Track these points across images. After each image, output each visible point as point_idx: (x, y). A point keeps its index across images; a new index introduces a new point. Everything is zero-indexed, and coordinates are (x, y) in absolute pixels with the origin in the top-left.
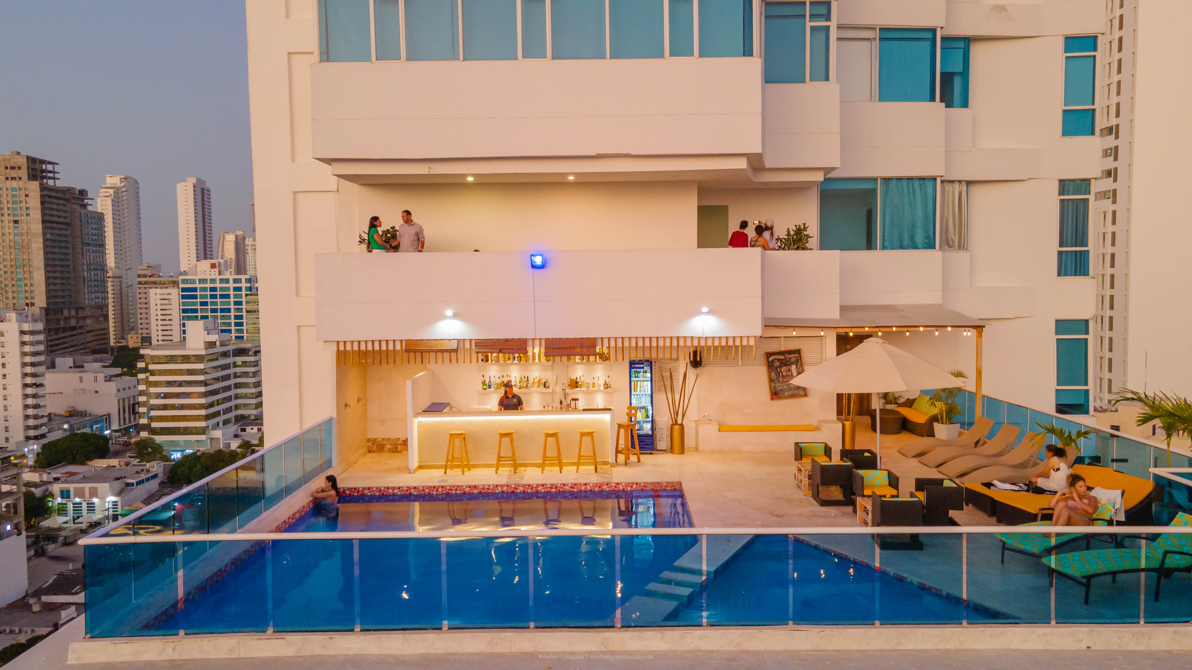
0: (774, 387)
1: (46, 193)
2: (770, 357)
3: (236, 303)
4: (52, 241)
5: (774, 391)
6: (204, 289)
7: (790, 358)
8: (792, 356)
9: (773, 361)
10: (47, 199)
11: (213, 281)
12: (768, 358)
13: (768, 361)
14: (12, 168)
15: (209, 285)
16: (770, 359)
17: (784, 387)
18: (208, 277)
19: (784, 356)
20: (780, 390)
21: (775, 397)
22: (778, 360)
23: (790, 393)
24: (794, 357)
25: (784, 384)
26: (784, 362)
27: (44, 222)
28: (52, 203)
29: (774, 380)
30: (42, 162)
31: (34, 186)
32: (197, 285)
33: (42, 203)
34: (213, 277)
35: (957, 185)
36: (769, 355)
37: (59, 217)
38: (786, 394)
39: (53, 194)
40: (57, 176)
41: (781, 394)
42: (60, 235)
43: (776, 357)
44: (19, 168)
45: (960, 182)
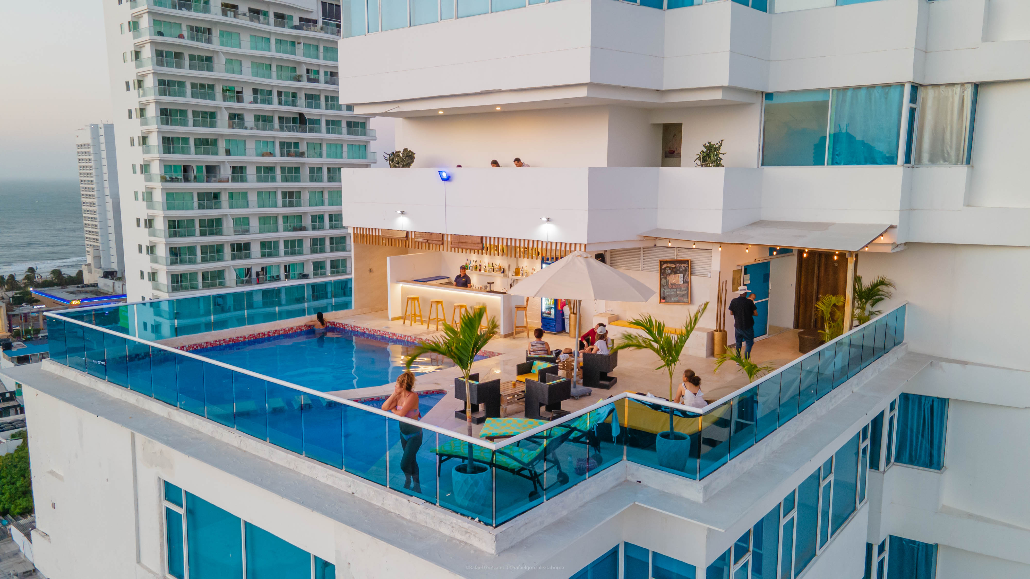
0: (664, 292)
2: (663, 264)
5: (662, 296)
7: (680, 267)
8: (682, 265)
9: (665, 269)
12: (661, 265)
13: (661, 269)
16: (663, 267)
17: (672, 293)
19: (675, 265)
20: (668, 295)
21: (662, 300)
22: (670, 268)
23: (676, 299)
24: (684, 266)
25: (672, 290)
26: (674, 270)
29: (664, 286)
35: (958, 89)
36: (662, 263)
38: (673, 299)
41: (668, 299)
43: (669, 265)
45: (962, 84)
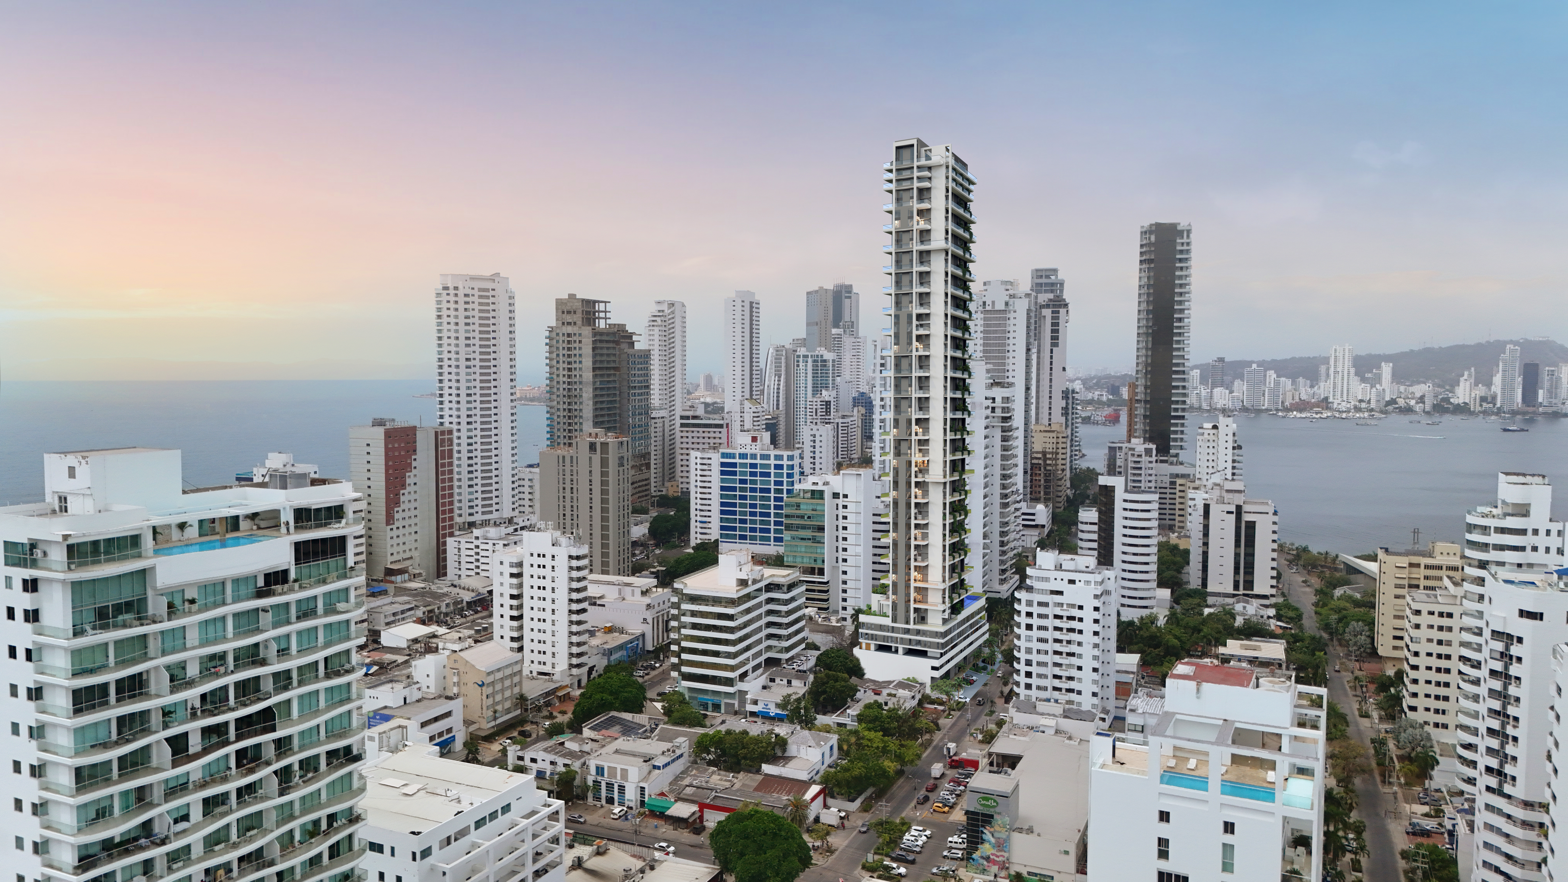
1: (598, 338)
3: (777, 483)
4: (602, 389)
6: (744, 465)
10: (599, 345)
11: (754, 456)
14: (569, 312)
15: (749, 461)
18: (748, 451)
27: (594, 369)
28: (602, 348)
30: (595, 302)
31: (587, 331)
32: (737, 460)
33: (594, 349)
34: (753, 451)
37: (608, 362)
39: (605, 338)
40: (608, 315)
42: (609, 382)
44: (575, 312)
